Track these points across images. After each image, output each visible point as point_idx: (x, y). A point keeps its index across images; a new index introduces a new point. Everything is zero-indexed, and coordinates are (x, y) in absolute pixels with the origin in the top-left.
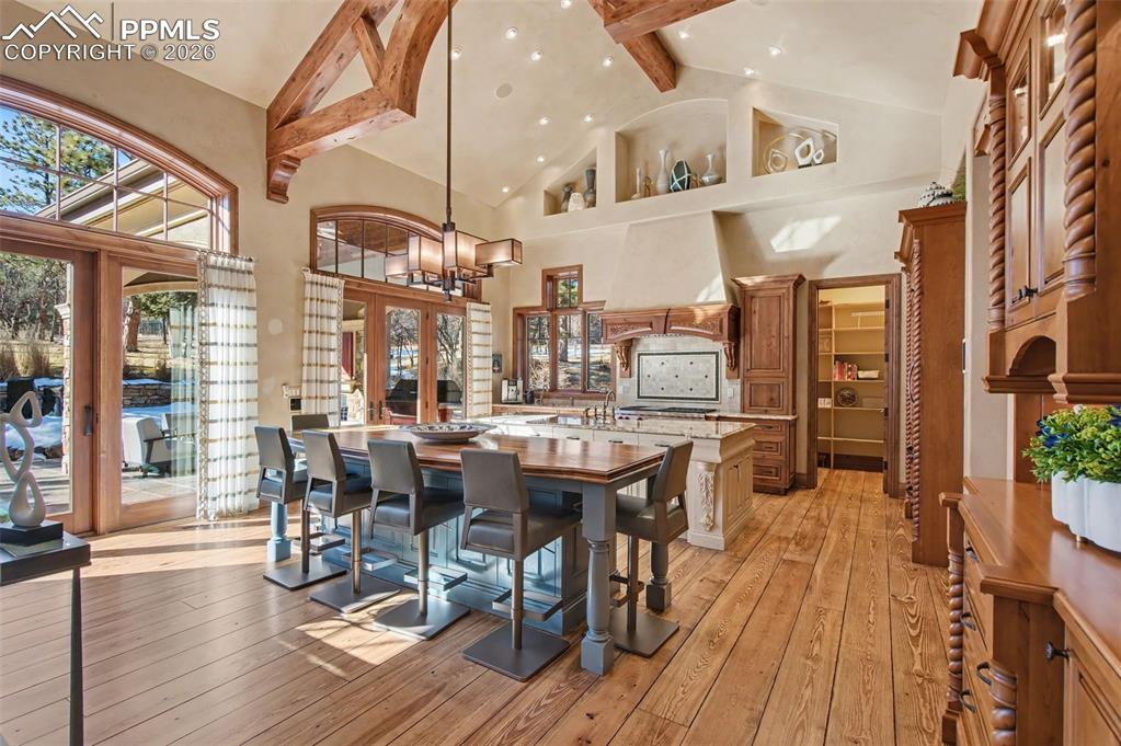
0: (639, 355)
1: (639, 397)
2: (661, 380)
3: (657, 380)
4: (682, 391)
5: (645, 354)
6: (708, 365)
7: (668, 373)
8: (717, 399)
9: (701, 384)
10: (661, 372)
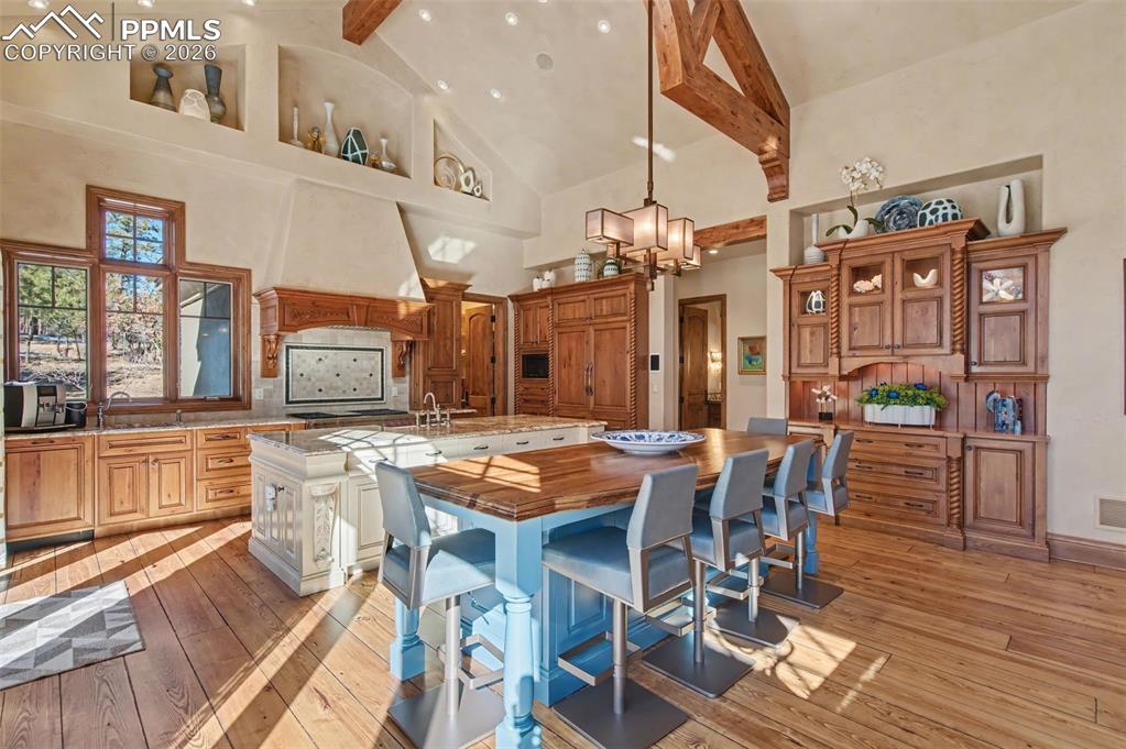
0: (288, 348)
1: (288, 402)
2: (318, 380)
3: (313, 379)
4: (344, 392)
5: (297, 347)
6: (373, 363)
7: (328, 371)
8: (382, 399)
9: (365, 383)
10: (318, 371)
